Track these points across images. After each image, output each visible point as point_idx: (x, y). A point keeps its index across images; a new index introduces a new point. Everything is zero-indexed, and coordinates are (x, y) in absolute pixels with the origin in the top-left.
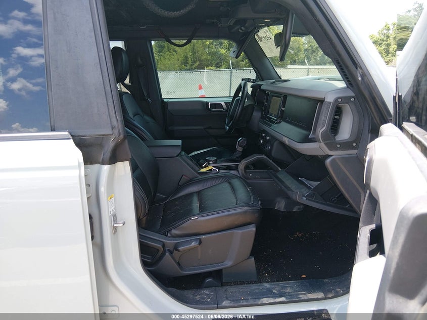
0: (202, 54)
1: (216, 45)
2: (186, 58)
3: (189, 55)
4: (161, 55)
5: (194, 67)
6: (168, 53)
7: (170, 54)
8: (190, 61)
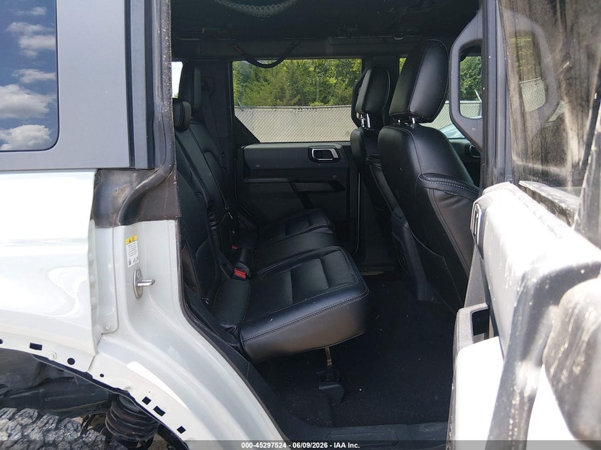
0: (305, 84)
1: (319, 73)
2: (282, 89)
3: (286, 86)
4: (246, 86)
5: (292, 102)
6: (256, 82)
7: (259, 84)
8: (288, 94)
